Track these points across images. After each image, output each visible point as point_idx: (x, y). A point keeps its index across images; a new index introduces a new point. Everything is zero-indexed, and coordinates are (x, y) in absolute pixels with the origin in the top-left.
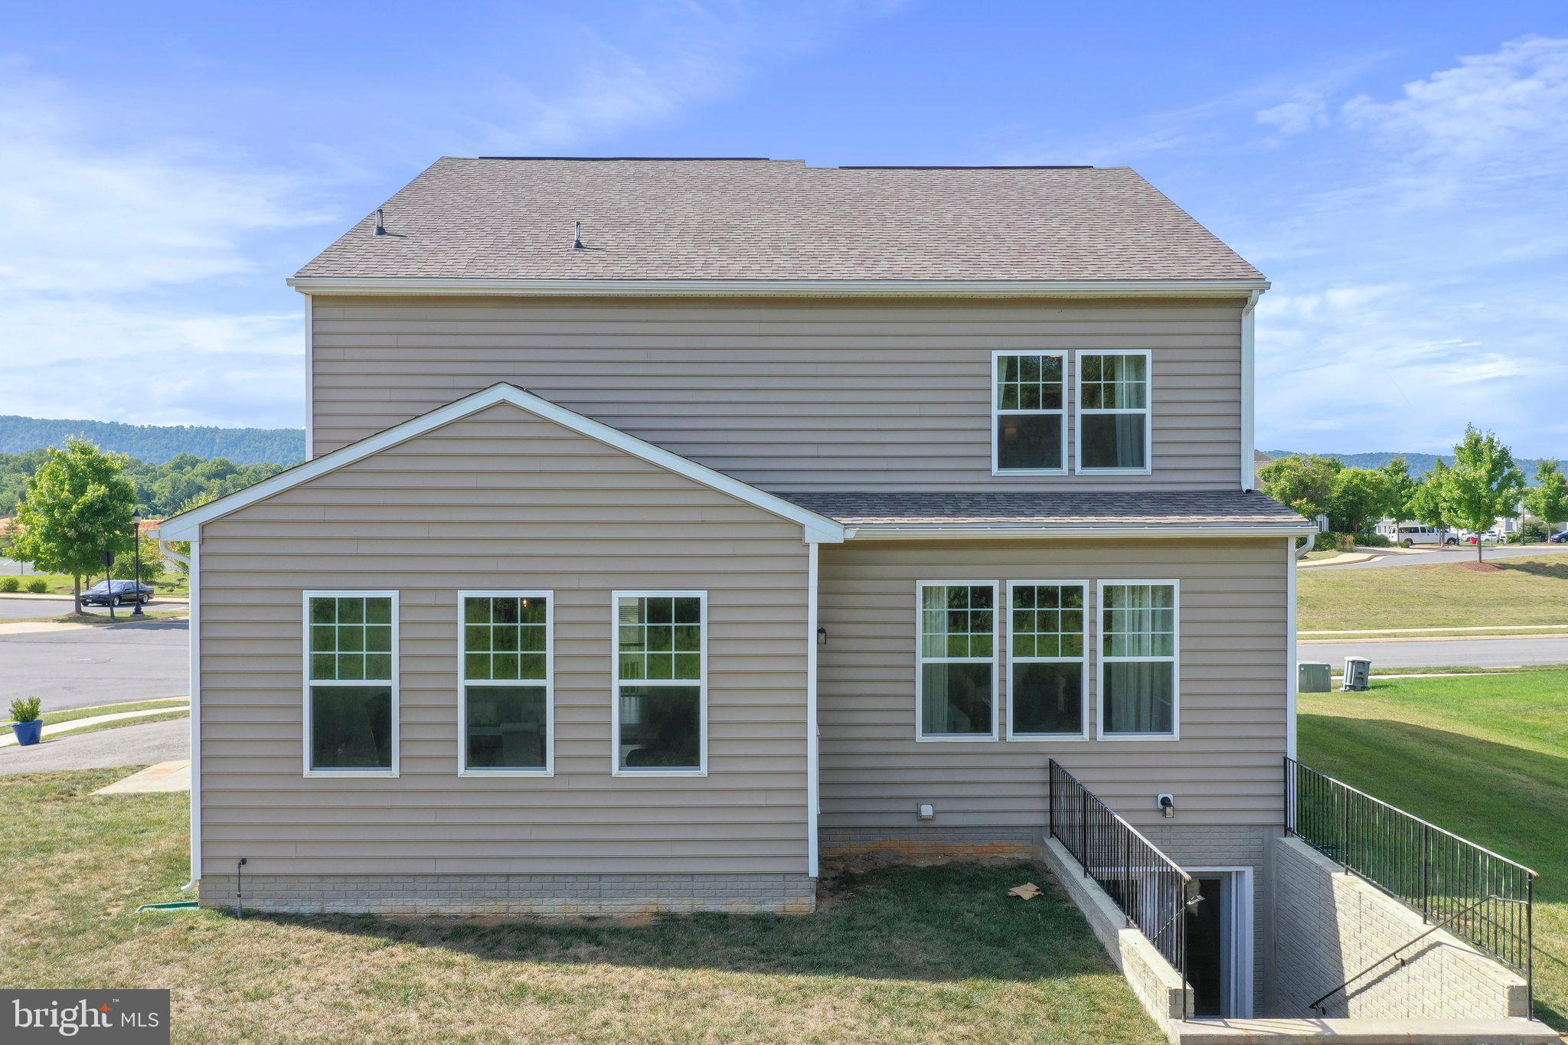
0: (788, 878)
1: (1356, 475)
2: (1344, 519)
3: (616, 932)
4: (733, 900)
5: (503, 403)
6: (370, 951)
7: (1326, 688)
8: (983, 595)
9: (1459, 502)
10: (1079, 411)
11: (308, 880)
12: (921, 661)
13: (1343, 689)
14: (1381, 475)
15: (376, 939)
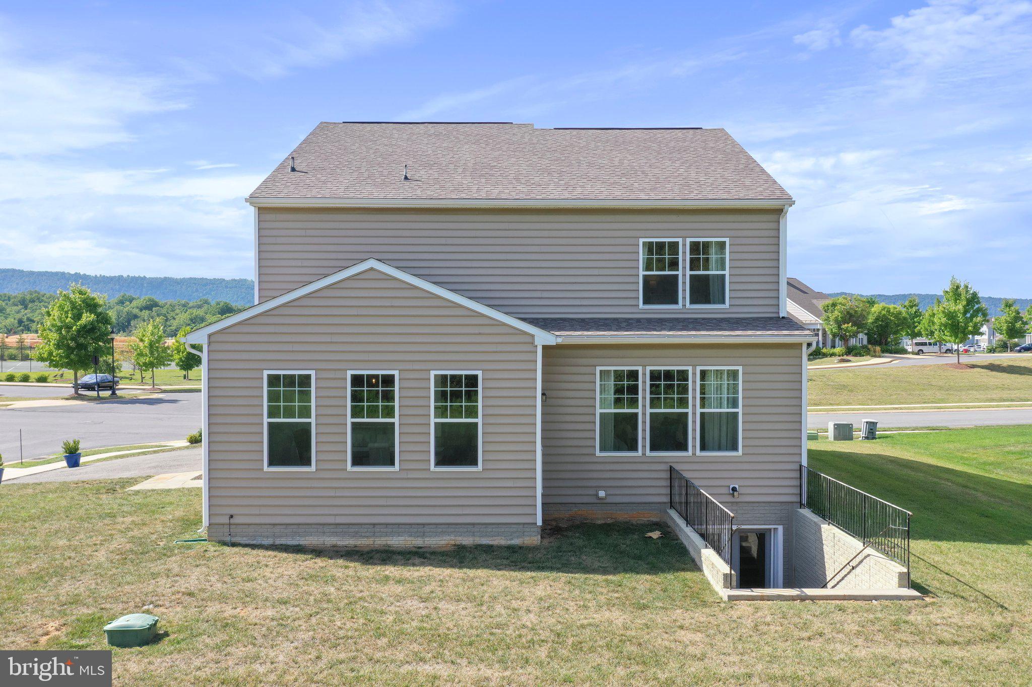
0: (526, 526)
1: (884, 309)
2: (876, 336)
3: (433, 553)
4: (496, 538)
5: (372, 269)
6: (303, 561)
7: (850, 438)
8: (633, 375)
9: (945, 326)
10: (689, 273)
11: (266, 527)
12: (599, 411)
13: (861, 439)
14: (899, 308)
15: (305, 556)
